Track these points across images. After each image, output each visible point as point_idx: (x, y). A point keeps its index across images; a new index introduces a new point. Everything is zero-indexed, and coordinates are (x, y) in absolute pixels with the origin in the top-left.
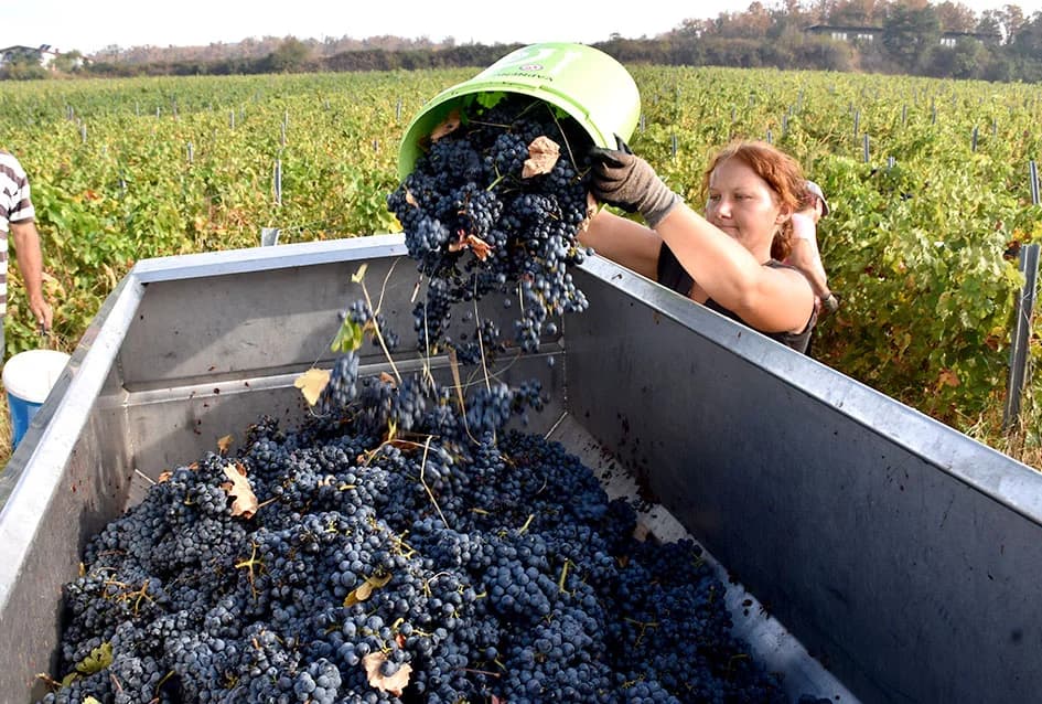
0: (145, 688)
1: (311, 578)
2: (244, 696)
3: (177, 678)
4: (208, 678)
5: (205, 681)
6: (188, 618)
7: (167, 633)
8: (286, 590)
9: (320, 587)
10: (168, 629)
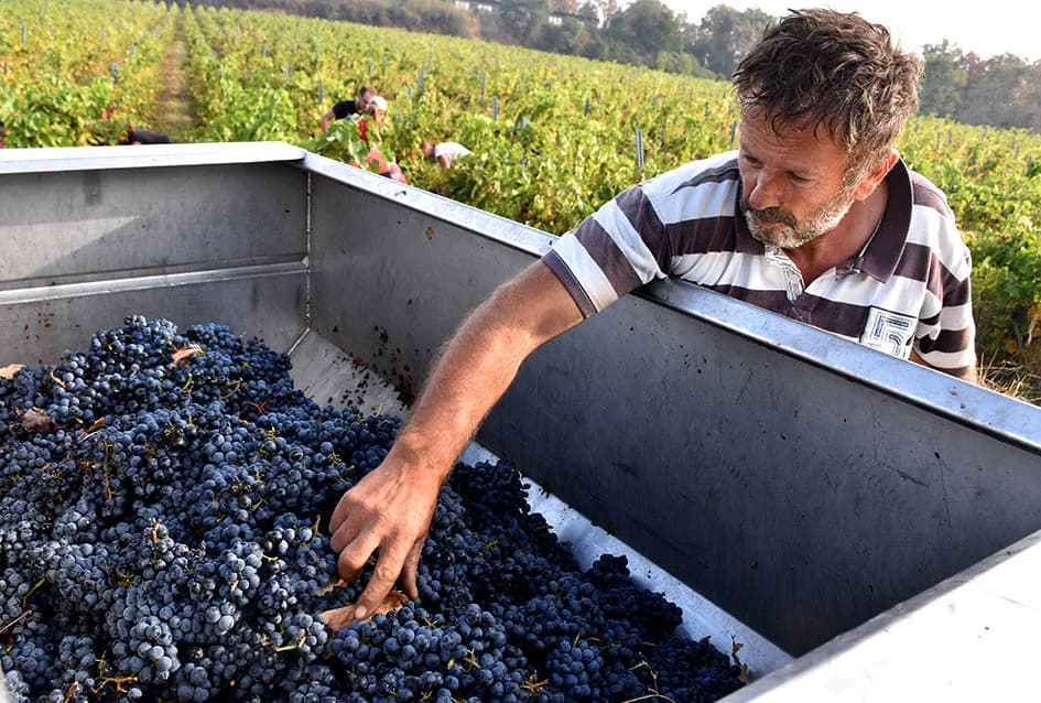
0: (12, 602)
1: (177, 474)
2: (154, 590)
3: (49, 587)
4: (96, 579)
5: (93, 582)
6: (32, 528)
7: (9, 546)
8: (151, 488)
9: (190, 481)
10: (10, 542)
